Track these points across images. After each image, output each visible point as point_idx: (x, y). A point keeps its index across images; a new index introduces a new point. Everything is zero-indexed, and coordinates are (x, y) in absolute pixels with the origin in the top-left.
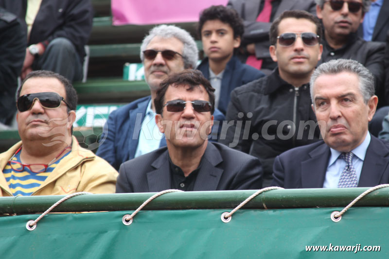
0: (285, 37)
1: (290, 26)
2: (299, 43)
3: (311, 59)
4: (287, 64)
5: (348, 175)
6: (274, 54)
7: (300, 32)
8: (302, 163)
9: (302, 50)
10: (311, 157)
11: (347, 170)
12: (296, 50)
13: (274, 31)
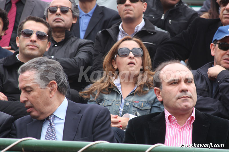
0: (26, 33)
1: (30, 25)
2: (34, 37)
3: (40, 48)
4: (24, 49)
5: (51, 129)
6: (18, 43)
7: (36, 30)
8: (27, 124)
9: (35, 41)
10: (33, 121)
11: (50, 126)
12: (31, 41)
13: (20, 27)
